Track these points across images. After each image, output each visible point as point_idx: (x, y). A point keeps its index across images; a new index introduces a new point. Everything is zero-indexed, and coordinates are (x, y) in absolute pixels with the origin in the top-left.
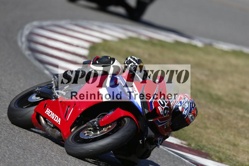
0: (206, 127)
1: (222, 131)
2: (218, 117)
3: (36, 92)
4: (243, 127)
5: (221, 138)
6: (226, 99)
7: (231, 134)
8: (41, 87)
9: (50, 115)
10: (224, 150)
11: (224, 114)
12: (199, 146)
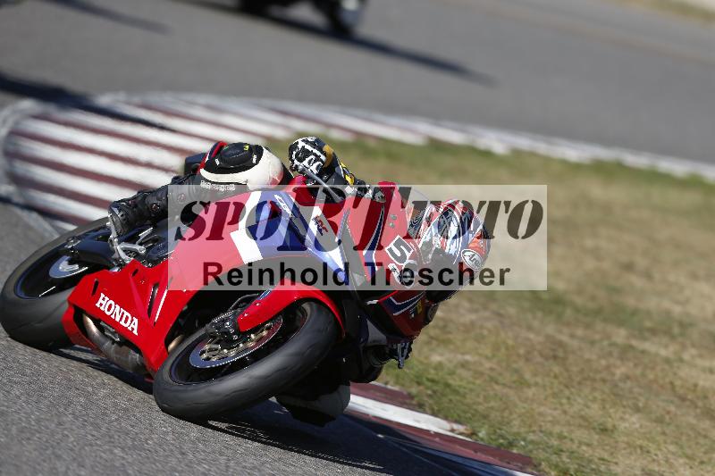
0: (522, 383)
1: (567, 392)
2: (556, 352)
3: (67, 252)
4: (627, 378)
5: (565, 412)
6: (579, 301)
7: (594, 400)
8: (79, 238)
9: (109, 310)
10: (575, 447)
11: (574, 344)
12: (502, 436)
